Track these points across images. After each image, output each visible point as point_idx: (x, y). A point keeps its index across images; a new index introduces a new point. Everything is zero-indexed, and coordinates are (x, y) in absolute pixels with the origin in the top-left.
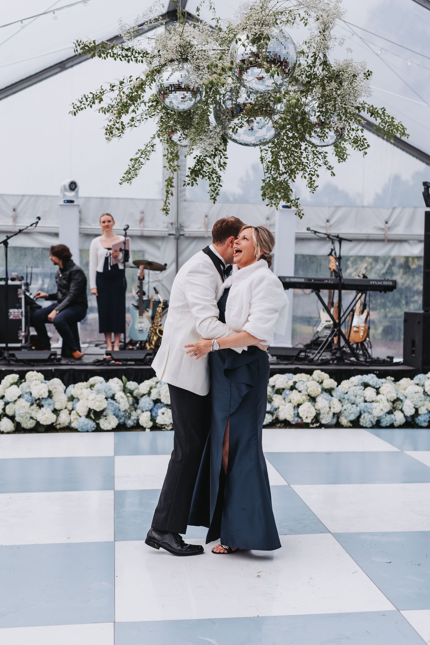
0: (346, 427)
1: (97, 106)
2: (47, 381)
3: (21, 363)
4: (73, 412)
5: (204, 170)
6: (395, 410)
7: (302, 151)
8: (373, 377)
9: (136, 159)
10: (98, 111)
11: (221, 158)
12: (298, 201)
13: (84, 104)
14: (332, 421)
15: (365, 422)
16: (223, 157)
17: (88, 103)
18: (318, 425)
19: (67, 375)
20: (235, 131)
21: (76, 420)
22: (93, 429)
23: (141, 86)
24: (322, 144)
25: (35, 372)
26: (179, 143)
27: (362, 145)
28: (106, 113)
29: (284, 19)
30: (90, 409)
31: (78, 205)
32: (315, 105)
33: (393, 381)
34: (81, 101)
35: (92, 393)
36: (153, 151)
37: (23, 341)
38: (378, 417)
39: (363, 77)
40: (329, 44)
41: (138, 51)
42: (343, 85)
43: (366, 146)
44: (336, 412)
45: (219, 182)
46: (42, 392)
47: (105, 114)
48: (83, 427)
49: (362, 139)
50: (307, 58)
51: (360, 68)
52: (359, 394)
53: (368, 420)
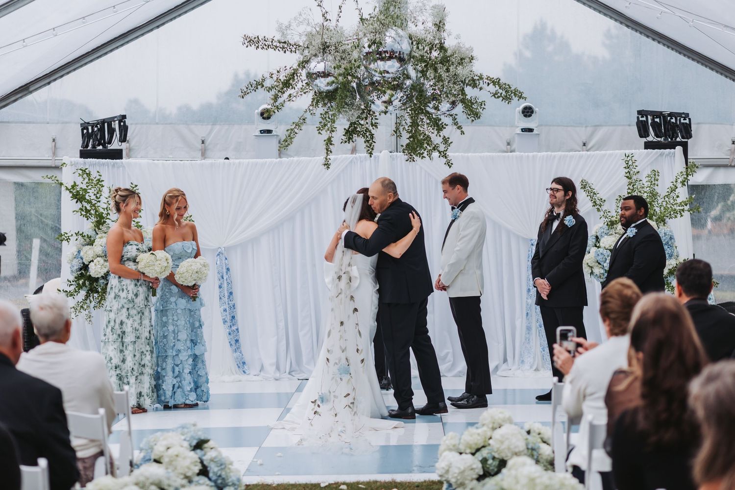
1: (260, 89)
5: (358, 129)
9: (292, 130)
12: (446, 152)
13: (249, 89)
17: (253, 88)
31: (277, 135)
34: (247, 87)
39: (468, 61)
41: (291, 44)
45: (373, 139)
51: (466, 53)
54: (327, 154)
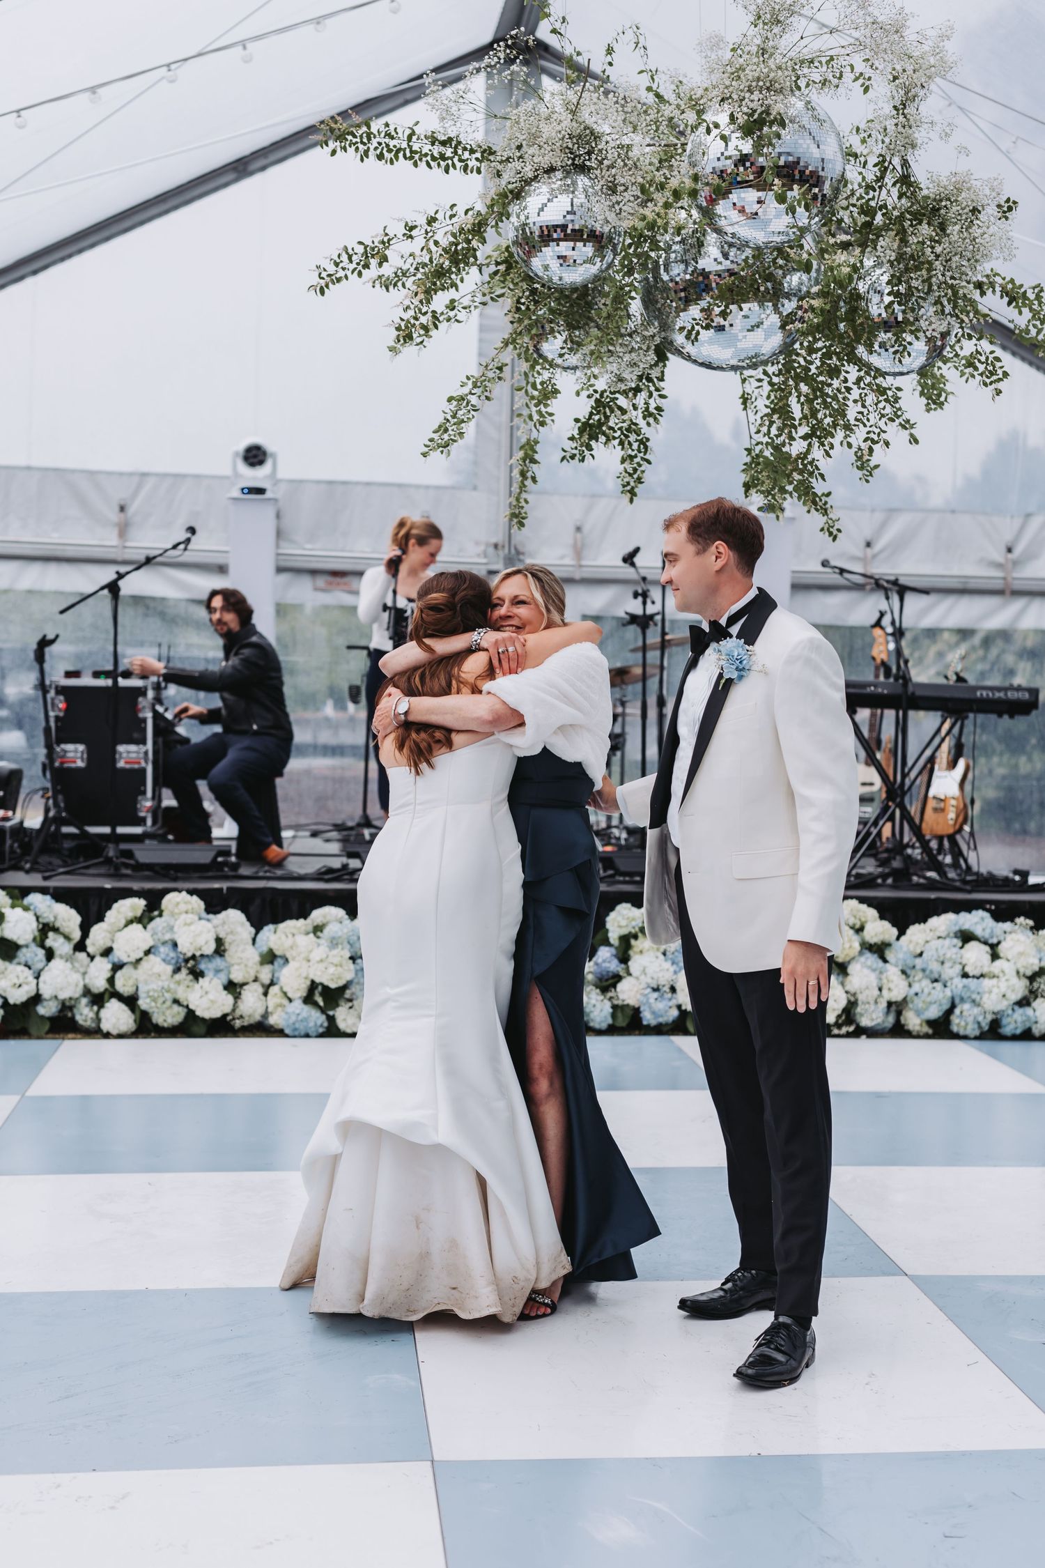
0: (918, 1037)
1: (373, 272)
2: (211, 916)
3: (147, 873)
4: (274, 990)
5: (611, 424)
6: (1036, 997)
7: (849, 384)
8: (983, 919)
9: (462, 398)
10: (371, 284)
11: (651, 395)
12: (827, 499)
13: (343, 269)
14: (883, 1022)
15: (963, 1023)
16: (655, 394)
17: (354, 265)
18: (851, 1029)
19: (258, 902)
20: (693, 337)
21: (280, 1009)
22: (321, 1030)
23: (478, 229)
24: (897, 370)
25: (184, 893)
26: (559, 361)
27: (990, 372)
28: (391, 288)
29: (817, 77)
30: (313, 982)
31: (275, 500)
32: (881, 278)
33: (1032, 928)
34: (338, 261)
35: (319, 945)
36: (500, 378)
37: (149, 822)
38: (994, 1013)
39: (996, 213)
40: (916, 135)
41: (469, 147)
42: (948, 232)
43: (1001, 376)
44: (894, 1000)
45: (645, 453)
46: (201, 941)
47: (388, 290)
48: (297, 1025)
49: (990, 359)
50: (864, 167)
51: (987, 192)
52: (951, 959)
53: (970, 1019)
54: (522, 486)
